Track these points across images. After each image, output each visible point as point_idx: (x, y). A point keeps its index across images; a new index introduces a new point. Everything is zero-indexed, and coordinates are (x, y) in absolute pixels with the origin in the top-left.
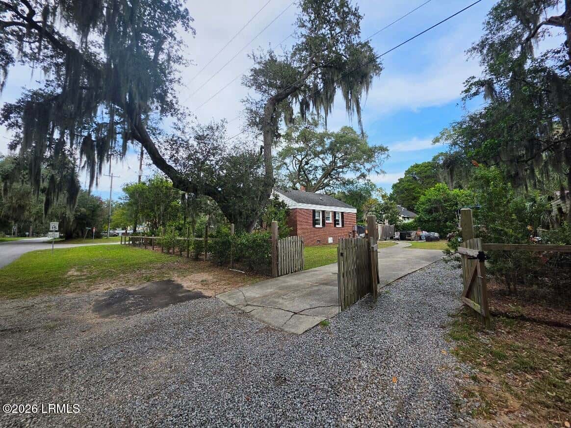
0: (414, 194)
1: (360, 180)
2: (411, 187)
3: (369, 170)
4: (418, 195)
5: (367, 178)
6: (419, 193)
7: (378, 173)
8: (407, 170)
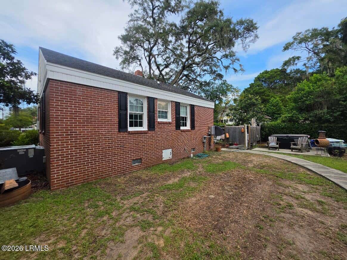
0: (264, 97)
1: (217, 81)
2: (261, 91)
3: (226, 68)
4: (268, 98)
5: (224, 79)
6: (268, 96)
7: (235, 70)
8: (256, 77)
